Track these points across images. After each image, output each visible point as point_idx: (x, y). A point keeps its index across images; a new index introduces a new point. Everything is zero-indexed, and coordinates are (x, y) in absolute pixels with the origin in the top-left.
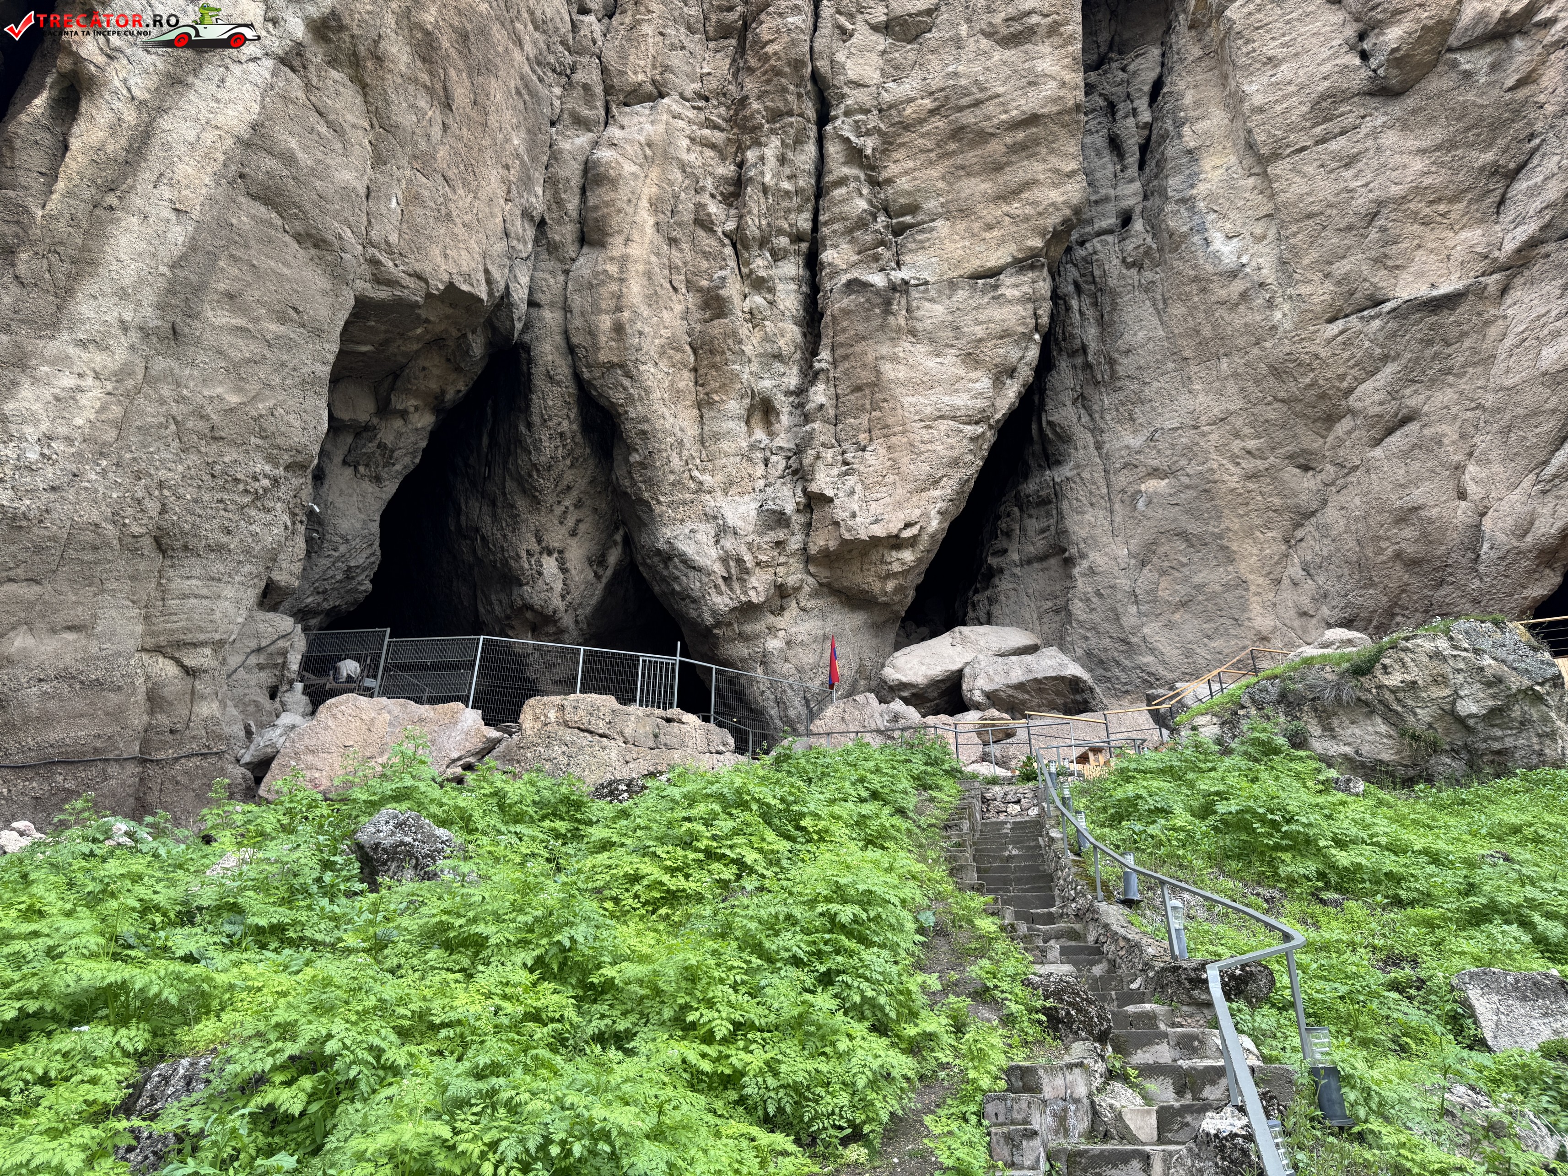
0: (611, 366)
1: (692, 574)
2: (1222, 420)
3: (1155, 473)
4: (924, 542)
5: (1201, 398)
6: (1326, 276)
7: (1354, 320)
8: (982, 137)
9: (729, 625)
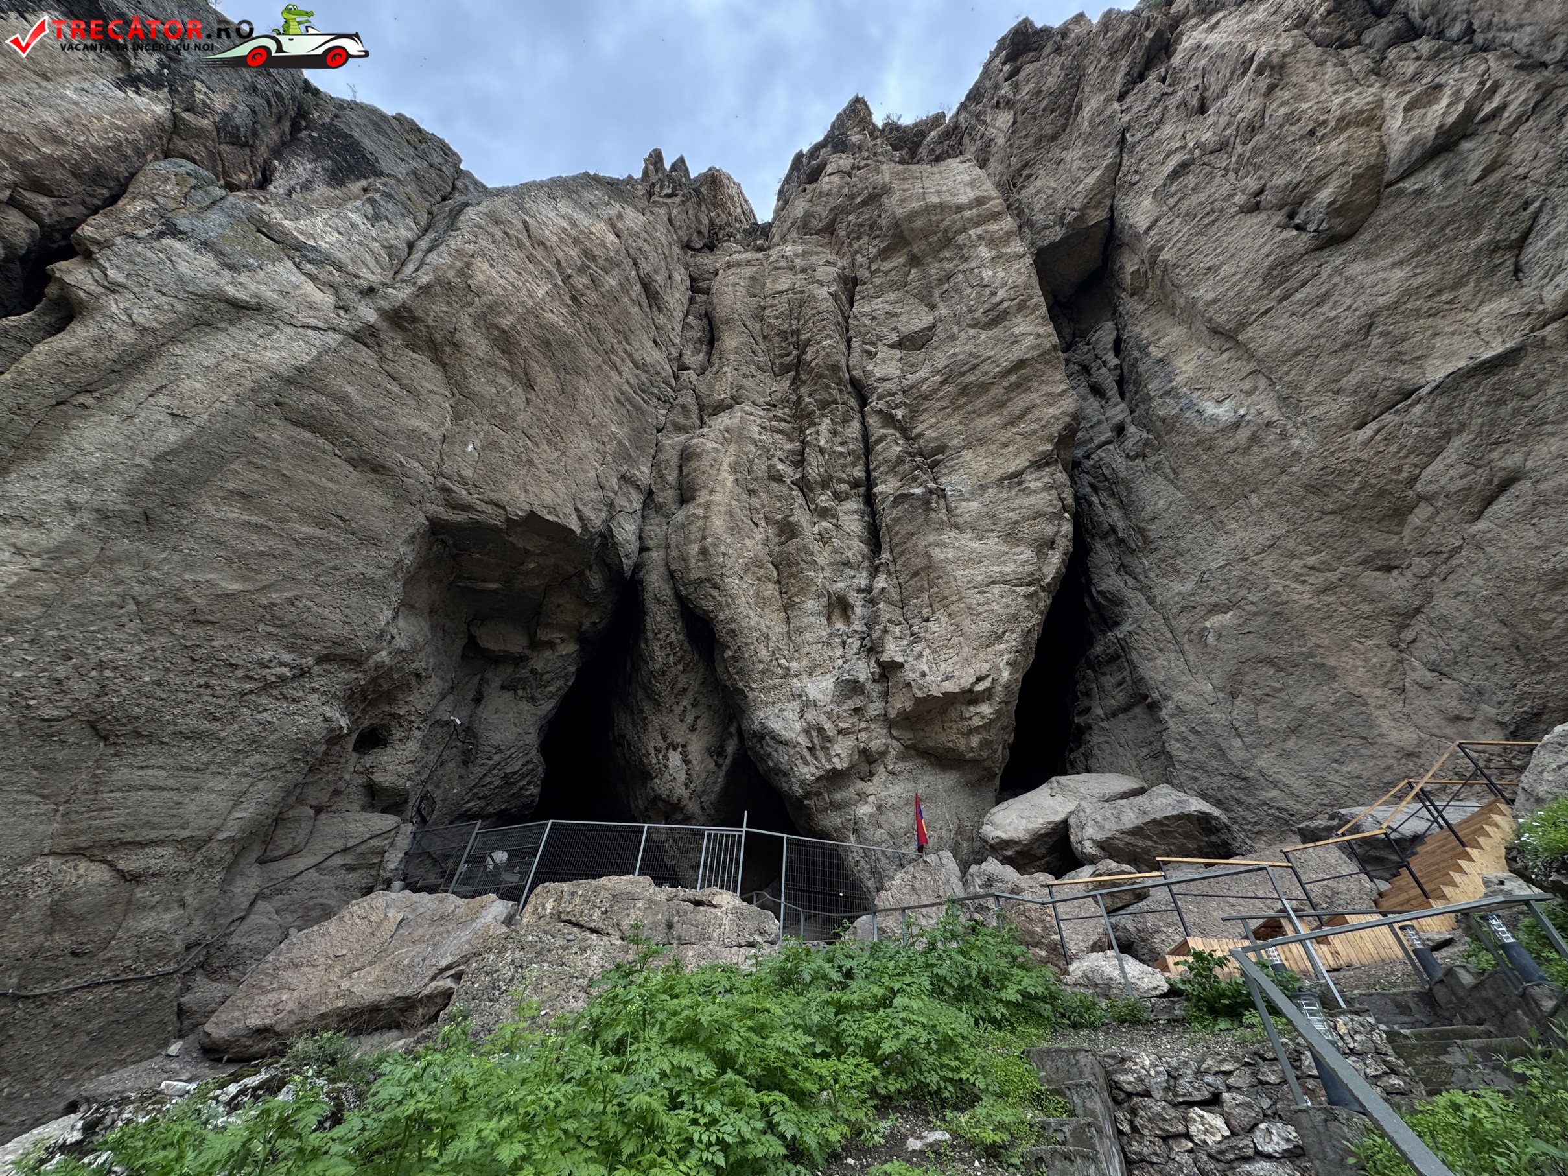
0: (701, 581)
1: (780, 748)
2: (1270, 546)
3: (1215, 609)
4: (999, 694)
5: (1240, 535)
6: (1337, 393)
7: (1387, 418)
8: (984, 387)
9: (819, 794)
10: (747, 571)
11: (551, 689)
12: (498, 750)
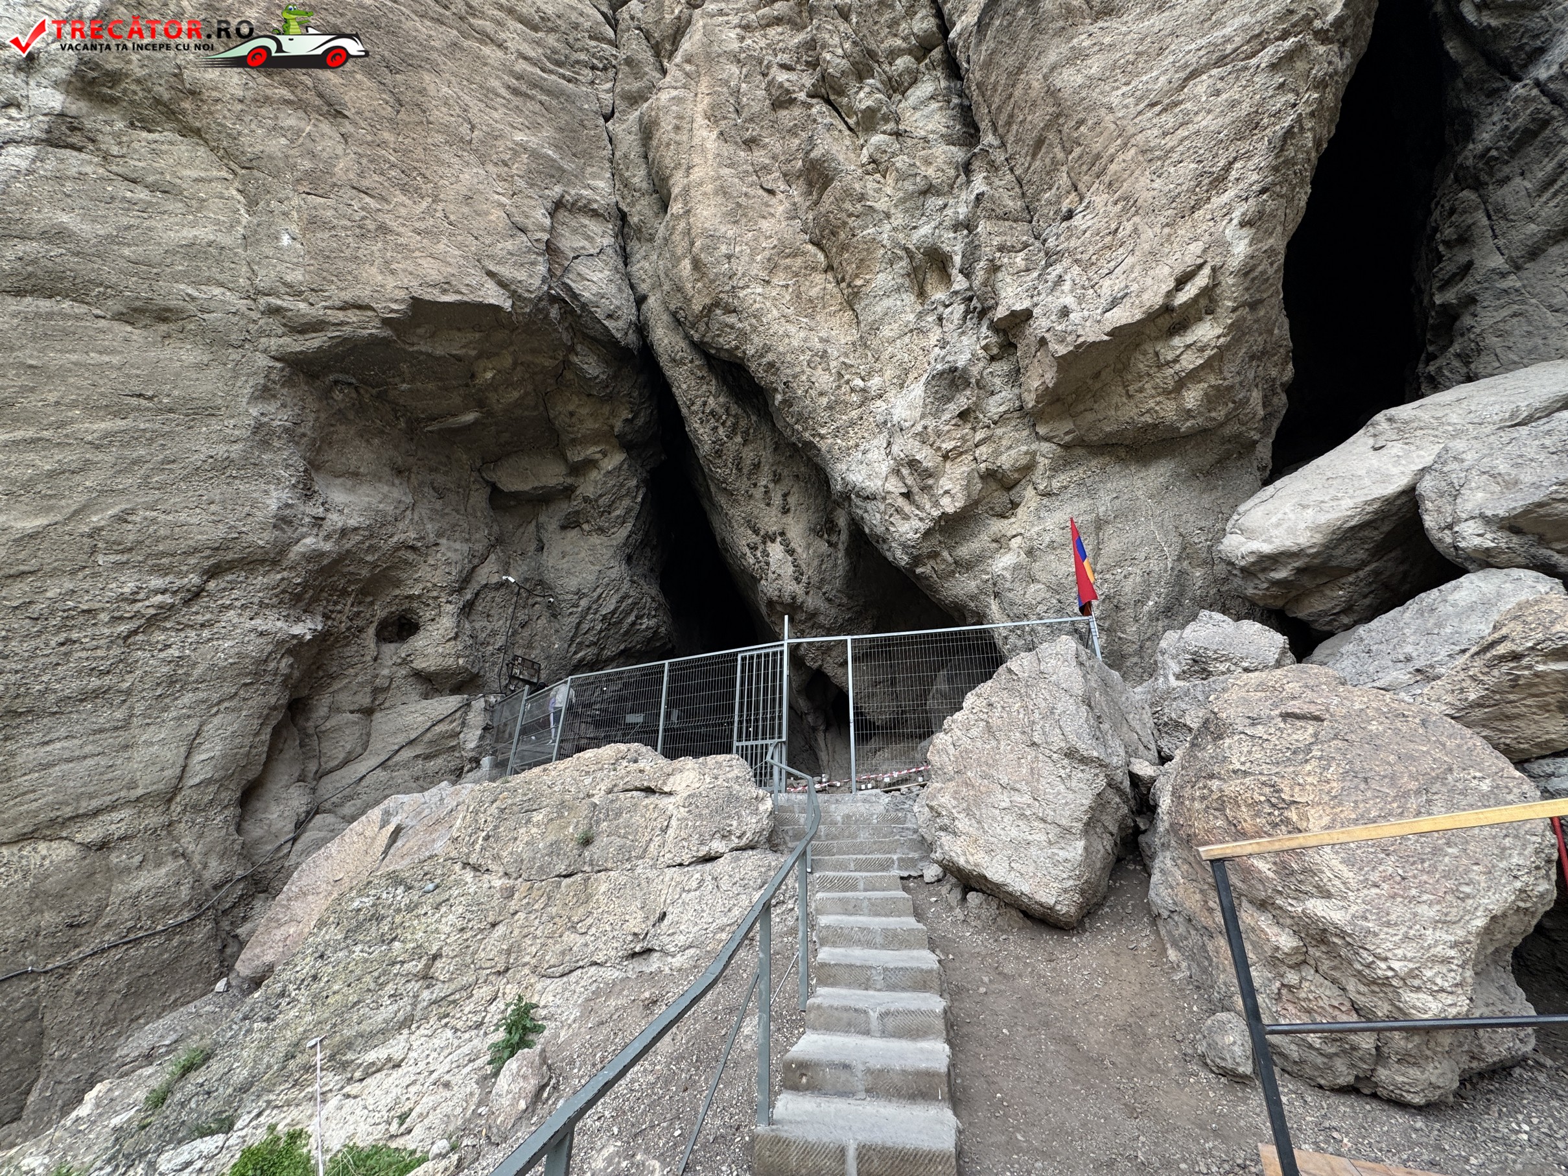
9: (934, 555)
10: (773, 269)
11: (618, 512)
12: (580, 594)
